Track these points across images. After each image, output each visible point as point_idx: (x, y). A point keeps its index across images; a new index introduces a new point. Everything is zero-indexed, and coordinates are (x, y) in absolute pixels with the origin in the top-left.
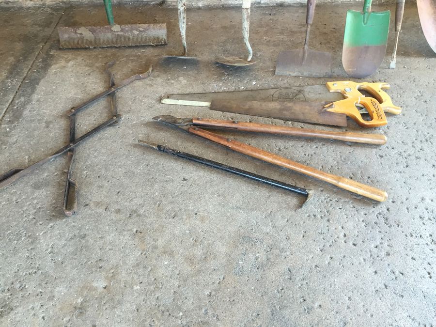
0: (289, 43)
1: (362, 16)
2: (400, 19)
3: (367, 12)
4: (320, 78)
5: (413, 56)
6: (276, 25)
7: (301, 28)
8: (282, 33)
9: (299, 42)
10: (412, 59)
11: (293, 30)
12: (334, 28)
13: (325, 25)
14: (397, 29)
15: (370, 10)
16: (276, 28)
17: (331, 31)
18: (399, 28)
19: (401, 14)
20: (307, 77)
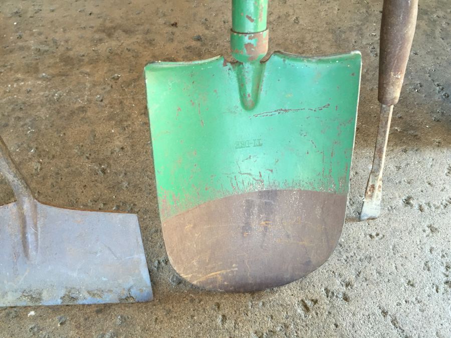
0: (43, 113)
1: (233, 74)
2: (400, 59)
3: (251, 60)
4: (103, 309)
5: (431, 144)
6: (25, 35)
7: (101, 40)
8: (32, 70)
9: (80, 103)
10: (429, 155)
11: (71, 53)
12: (199, 39)
13: (175, 25)
14: (389, 97)
15: (263, 47)
16: (21, 48)
17: (189, 48)
18: (395, 93)
19: (404, 39)
20: (55, 309)
